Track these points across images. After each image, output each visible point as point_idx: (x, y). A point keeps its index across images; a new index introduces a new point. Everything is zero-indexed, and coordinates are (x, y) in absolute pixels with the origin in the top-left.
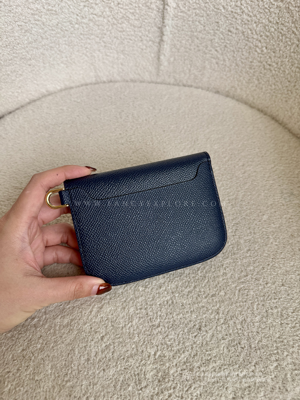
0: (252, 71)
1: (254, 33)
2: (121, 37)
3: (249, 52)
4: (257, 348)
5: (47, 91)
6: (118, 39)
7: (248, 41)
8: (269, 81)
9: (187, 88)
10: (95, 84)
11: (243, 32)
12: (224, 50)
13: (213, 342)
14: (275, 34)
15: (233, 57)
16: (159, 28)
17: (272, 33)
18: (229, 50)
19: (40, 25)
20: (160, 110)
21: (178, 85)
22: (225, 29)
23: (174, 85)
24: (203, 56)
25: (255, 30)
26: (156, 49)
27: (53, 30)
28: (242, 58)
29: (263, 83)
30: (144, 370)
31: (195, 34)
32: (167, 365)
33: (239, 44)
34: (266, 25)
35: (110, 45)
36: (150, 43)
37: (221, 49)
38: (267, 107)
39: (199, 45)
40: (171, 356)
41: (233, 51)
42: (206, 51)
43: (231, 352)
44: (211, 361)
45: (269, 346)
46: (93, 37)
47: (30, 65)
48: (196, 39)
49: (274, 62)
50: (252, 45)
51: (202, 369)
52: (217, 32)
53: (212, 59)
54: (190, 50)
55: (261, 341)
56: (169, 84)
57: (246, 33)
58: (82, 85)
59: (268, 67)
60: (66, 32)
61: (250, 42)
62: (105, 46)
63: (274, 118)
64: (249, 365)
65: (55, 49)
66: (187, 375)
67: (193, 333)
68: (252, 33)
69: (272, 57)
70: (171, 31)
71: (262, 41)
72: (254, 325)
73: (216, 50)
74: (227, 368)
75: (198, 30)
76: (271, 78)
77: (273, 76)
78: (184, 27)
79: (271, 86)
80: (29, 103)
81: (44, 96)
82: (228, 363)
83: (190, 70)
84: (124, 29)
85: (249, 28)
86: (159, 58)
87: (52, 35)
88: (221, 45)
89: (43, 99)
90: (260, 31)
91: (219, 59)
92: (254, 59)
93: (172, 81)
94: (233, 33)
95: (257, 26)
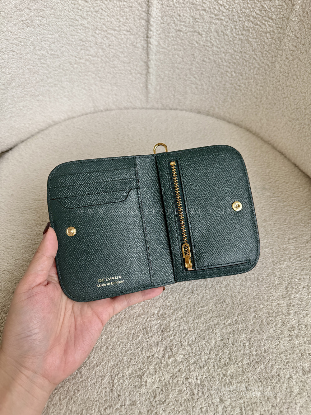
0: (226, 92)
1: (224, 61)
2: (113, 72)
3: (222, 77)
4: (239, 303)
5: (53, 122)
6: (110, 74)
7: (219, 68)
8: (240, 99)
9: (173, 111)
10: (94, 113)
11: (215, 61)
12: (201, 76)
13: (203, 301)
14: (240, 61)
15: (209, 81)
16: (145, 62)
17: (238, 61)
18: (205, 77)
19: (46, 67)
20: (151, 130)
21: (165, 109)
22: (200, 59)
23: (162, 109)
24: (184, 83)
25: (224, 59)
26: (144, 80)
27: (56, 70)
28: (216, 82)
29: (236, 101)
30: (150, 325)
31: (176, 65)
32: (168, 320)
33: (213, 71)
34: (232, 54)
35: (104, 79)
36: (139, 75)
37: (198, 76)
38: (242, 121)
39: (180, 74)
40: (171, 314)
41: (209, 77)
42: (186, 78)
43: (218, 308)
44: (202, 315)
45: (249, 301)
46: (89, 73)
47: (38, 100)
48: (177, 69)
49: (243, 83)
50: (223, 71)
51: (196, 321)
52: (193, 62)
53: (192, 85)
54: (173, 78)
55: (242, 299)
56: (158, 109)
57: (217, 62)
58: (83, 115)
59: (238, 88)
60: (67, 71)
61: (221, 68)
62: (100, 81)
63: (248, 130)
64: (233, 316)
65: (59, 85)
66: (184, 326)
67: (187, 296)
68: (222, 62)
69: (241, 80)
70: (155, 65)
71: (231, 67)
72: (235, 287)
73: (195, 77)
74: (215, 320)
75: (178, 62)
76: (241, 97)
77: (243, 94)
78: (166, 60)
79: (243, 103)
80: (38, 133)
81: (51, 126)
82: (216, 316)
83: (174, 96)
84: (116, 65)
85: (219, 58)
86: (147, 87)
87: (55, 75)
88: (198, 73)
89: (50, 129)
90: (229, 60)
91: (197, 84)
92: (226, 82)
93: (160, 106)
94: (207, 62)
95: (225, 55)
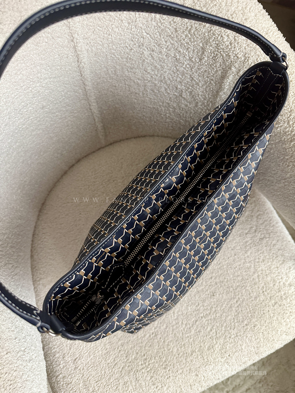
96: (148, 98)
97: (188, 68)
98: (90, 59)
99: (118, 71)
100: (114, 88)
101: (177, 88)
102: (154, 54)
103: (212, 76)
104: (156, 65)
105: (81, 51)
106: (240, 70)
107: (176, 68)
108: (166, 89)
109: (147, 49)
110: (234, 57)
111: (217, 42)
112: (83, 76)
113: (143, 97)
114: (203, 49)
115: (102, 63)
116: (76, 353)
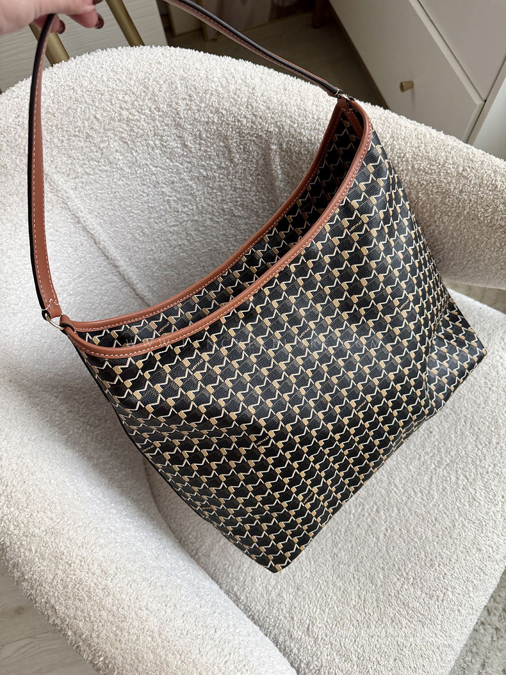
96: (196, 242)
97: (222, 178)
98: (108, 233)
99: (146, 230)
100: (151, 253)
101: (223, 210)
102: (176, 186)
103: (255, 170)
104: (185, 196)
105: (94, 229)
106: (281, 144)
107: (210, 187)
108: (211, 219)
109: (165, 184)
110: (266, 134)
111: (237, 130)
112: (110, 257)
113: (191, 244)
114: (227, 147)
115: (123, 230)
116: (303, 619)
